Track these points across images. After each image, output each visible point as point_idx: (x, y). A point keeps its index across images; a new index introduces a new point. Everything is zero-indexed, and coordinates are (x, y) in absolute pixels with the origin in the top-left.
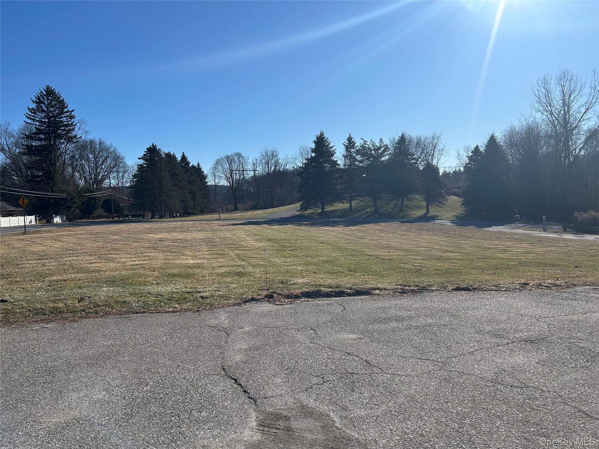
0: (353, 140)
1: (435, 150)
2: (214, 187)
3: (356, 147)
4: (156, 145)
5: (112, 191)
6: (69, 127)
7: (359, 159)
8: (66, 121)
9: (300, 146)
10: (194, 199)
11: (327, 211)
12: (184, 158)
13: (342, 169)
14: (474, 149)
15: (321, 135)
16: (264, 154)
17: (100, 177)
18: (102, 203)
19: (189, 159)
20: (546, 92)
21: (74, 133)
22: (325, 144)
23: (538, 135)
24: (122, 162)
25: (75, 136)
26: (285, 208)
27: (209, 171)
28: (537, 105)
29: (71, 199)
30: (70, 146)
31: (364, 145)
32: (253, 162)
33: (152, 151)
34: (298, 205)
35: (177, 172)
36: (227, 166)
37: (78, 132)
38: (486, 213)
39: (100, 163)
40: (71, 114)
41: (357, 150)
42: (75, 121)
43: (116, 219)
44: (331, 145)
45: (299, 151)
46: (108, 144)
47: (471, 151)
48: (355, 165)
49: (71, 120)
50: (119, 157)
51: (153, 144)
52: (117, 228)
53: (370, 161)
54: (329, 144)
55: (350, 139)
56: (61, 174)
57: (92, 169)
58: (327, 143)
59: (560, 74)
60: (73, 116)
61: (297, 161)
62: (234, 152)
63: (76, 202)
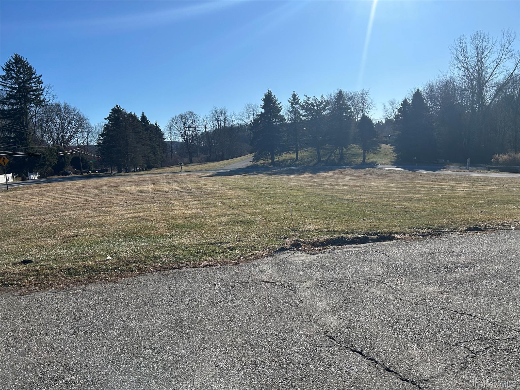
0: (297, 97)
1: (364, 105)
2: (170, 143)
3: (300, 103)
4: (119, 106)
5: (80, 149)
6: (38, 92)
7: (304, 114)
8: (35, 87)
9: (246, 104)
10: (154, 154)
11: (277, 161)
12: (144, 117)
13: (288, 124)
14: (403, 102)
15: (269, 93)
16: (214, 112)
17: (67, 137)
18: (70, 160)
19: (148, 119)
20: (462, 50)
21: (42, 97)
22: (273, 101)
23: (455, 89)
24: (85, 123)
25: (44, 100)
26: (237, 159)
27: (165, 128)
28: (455, 62)
29: (44, 158)
30: (39, 110)
31: (307, 101)
32: (204, 119)
33: (117, 111)
34: (250, 157)
35: (139, 130)
36: (181, 124)
37: (46, 96)
38: (416, 158)
39: (66, 124)
40: (39, 80)
41: (301, 106)
42: (43, 86)
43: (85, 174)
44: (278, 102)
45: (245, 109)
46: (72, 107)
47: (400, 104)
48: (300, 119)
49: (39, 85)
50: (83, 119)
51: (117, 106)
52: (92, 182)
53: (313, 115)
54: (276, 101)
55: (294, 96)
56: (33, 135)
57: (59, 131)
58: (274, 100)
59: (474, 34)
60: (41, 81)
61: (244, 117)
62: (187, 111)
63: (49, 160)
